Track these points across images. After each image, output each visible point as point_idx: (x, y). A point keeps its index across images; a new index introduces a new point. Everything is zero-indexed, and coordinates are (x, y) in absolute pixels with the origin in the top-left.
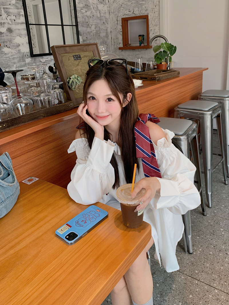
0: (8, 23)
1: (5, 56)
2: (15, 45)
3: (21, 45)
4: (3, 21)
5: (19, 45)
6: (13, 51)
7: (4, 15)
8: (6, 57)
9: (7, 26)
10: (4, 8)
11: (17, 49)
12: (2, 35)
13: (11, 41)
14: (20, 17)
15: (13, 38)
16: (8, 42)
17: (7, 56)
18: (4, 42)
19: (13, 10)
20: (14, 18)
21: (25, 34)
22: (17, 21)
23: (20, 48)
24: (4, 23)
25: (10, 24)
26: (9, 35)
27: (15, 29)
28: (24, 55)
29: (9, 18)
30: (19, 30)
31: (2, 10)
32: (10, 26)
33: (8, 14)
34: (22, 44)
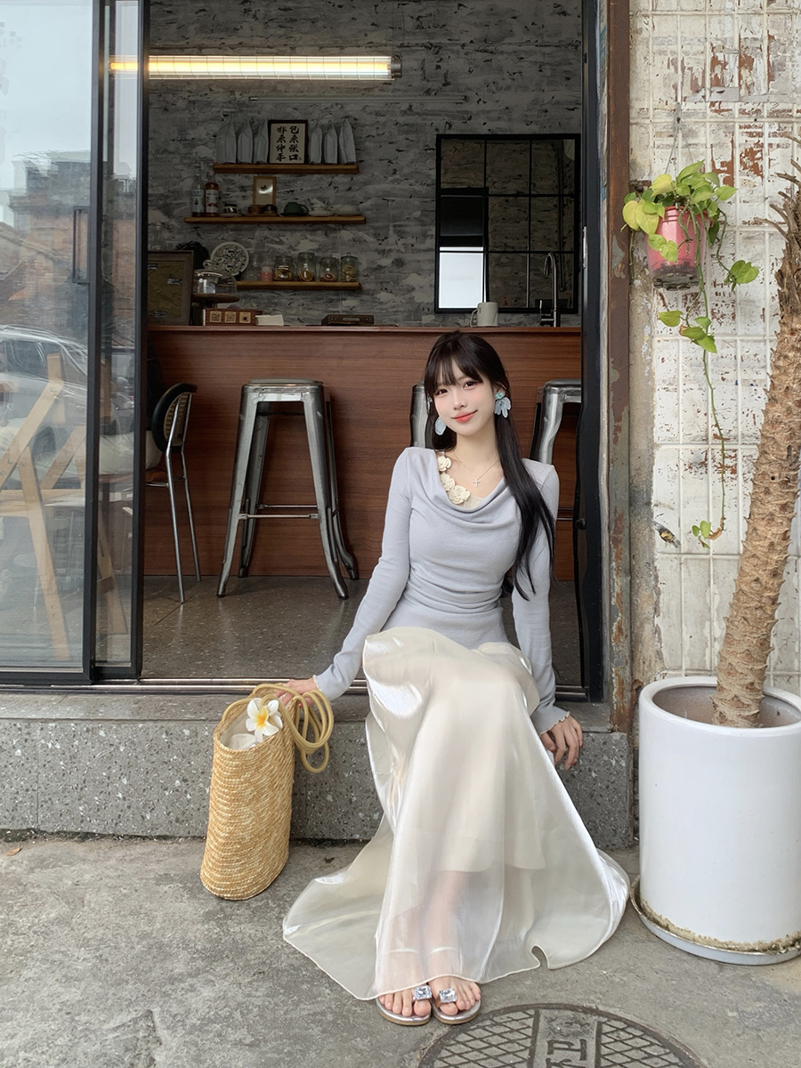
0: (398, 251)
1: (379, 307)
2: (405, 288)
3: (417, 288)
4: (388, 248)
5: (413, 289)
6: (398, 299)
7: (393, 237)
8: (382, 309)
9: (394, 256)
10: (395, 226)
11: (408, 296)
12: (382, 271)
13: (396, 282)
14: (425, 239)
15: (403, 275)
16: (391, 283)
17: (384, 306)
18: (381, 283)
19: (414, 228)
20: (413, 241)
21: (429, 270)
22: (416, 246)
23: (413, 294)
24: (390, 251)
25: (402, 252)
26: (396, 270)
27: (410, 261)
28: (421, 307)
29: (402, 241)
30: (419, 261)
31: (391, 228)
32: (401, 255)
33: (401, 235)
34: (421, 287)
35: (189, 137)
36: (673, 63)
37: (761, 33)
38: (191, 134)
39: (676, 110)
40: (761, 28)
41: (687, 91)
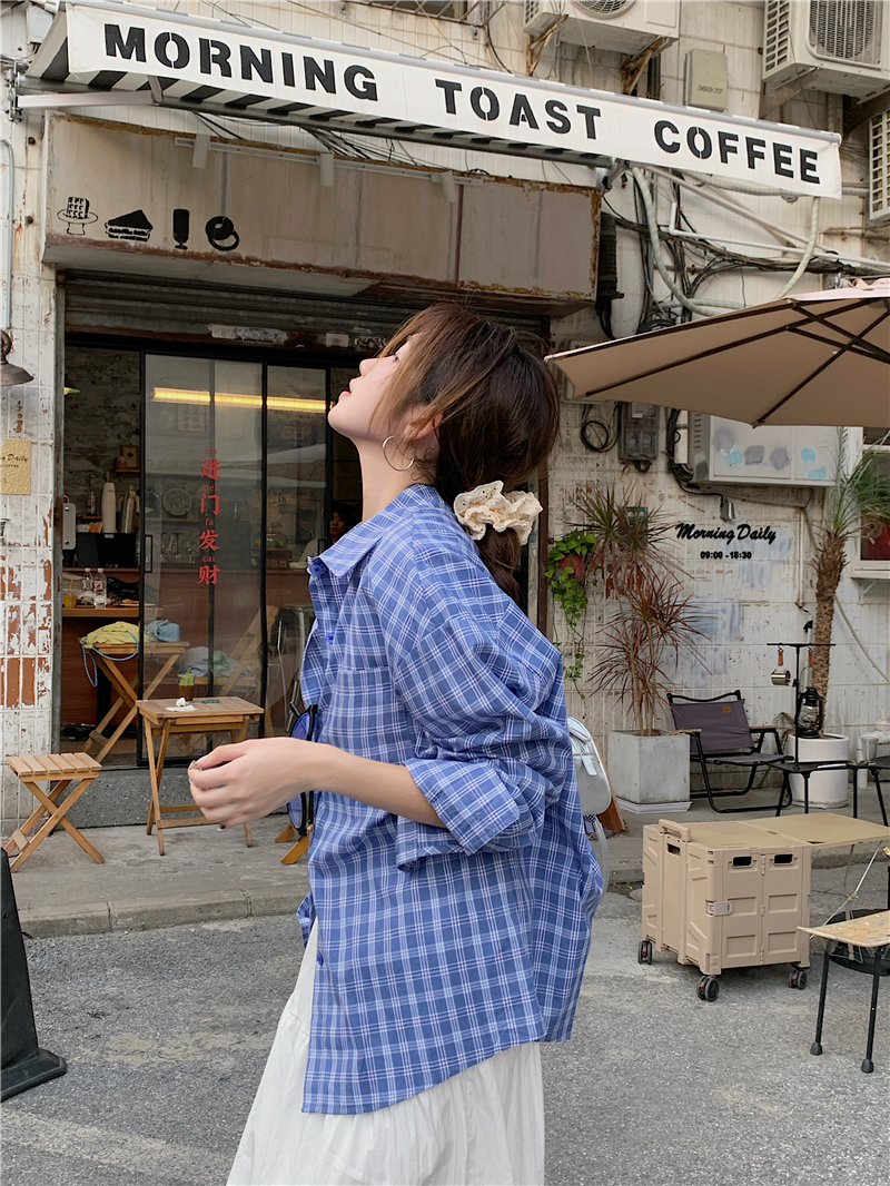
35: (112, 405)
36: (562, 489)
37: (595, 479)
38: (114, 403)
39: (563, 509)
40: (594, 477)
41: (567, 501)
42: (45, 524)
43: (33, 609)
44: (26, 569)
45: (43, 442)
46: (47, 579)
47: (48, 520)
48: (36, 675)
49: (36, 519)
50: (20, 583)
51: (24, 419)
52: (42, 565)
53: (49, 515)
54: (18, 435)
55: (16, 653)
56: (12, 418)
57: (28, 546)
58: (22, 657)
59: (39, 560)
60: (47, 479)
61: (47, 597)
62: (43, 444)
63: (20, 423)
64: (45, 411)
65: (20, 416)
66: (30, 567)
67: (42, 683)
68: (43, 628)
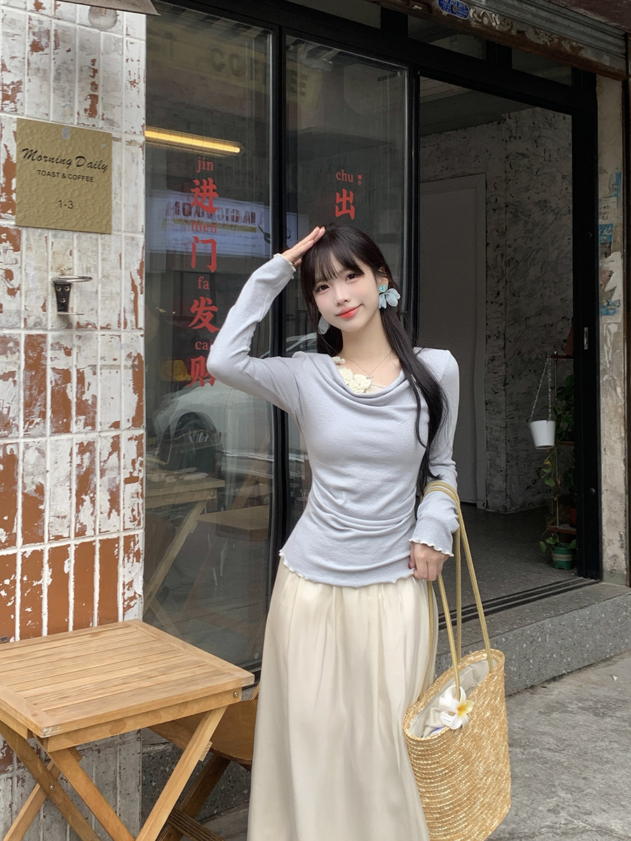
42: (134, 288)
43: (115, 446)
44: (106, 372)
45: (130, 137)
46: (137, 389)
47: (138, 281)
48: (121, 570)
49: (120, 279)
50: (94, 397)
51: (100, 93)
52: (130, 363)
53: (140, 272)
54: (90, 121)
55: (89, 532)
56: (83, 89)
57: (107, 328)
58: (98, 539)
59: (124, 355)
60: (136, 207)
61: (136, 422)
62: (130, 143)
63: (94, 98)
64: (133, 83)
65: (94, 86)
66: (111, 367)
67: (130, 584)
68: (131, 480)
